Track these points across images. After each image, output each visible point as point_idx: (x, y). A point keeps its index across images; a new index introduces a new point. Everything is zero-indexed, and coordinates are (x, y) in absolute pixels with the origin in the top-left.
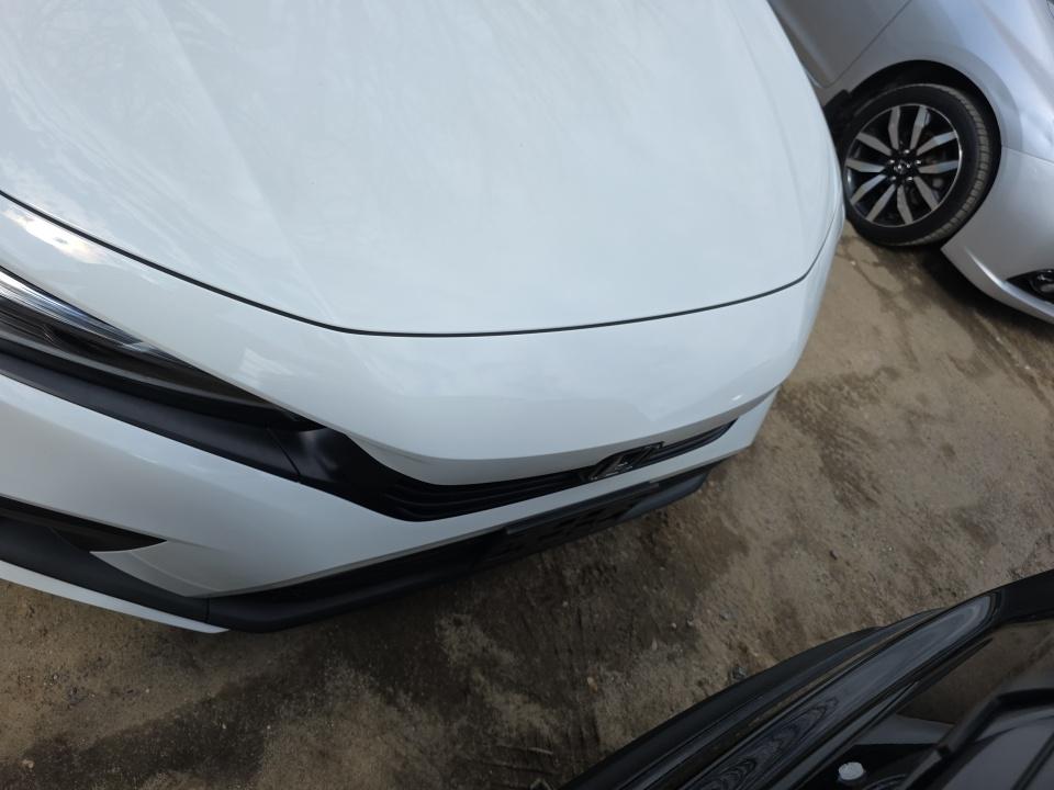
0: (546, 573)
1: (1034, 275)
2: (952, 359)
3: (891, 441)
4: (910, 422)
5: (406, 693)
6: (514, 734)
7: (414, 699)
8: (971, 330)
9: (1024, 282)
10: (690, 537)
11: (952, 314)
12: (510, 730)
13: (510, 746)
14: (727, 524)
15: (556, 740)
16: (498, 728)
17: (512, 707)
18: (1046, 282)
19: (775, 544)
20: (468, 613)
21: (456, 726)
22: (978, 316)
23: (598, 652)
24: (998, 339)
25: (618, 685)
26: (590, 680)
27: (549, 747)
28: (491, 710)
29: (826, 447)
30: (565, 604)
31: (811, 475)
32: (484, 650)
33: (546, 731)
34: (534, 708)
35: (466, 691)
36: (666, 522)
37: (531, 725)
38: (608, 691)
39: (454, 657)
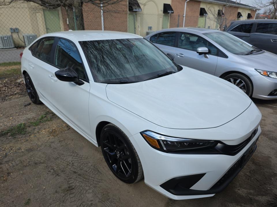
0: (244, 176)
1: (271, 92)
2: (271, 113)
3: (275, 130)
4: (275, 126)
5: (242, 204)
6: (265, 202)
7: (244, 204)
8: (269, 108)
9: (271, 94)
10: (260, 159)
11: (263, 107)
12: (264, 202)
13: (267, 204)
14: (264, 155)
15: (273, 200)
16: (262, 203)
17: (261, 198)
18: (274, 93)
19: (274, 154)
20: (239, 187)
21: (255, 205)
22: (267, 105)
23: (265, 184)
24: (274, 107)
25: (274, 187)
26: (268, 188)
27: (273, 201)
28: (258, 200)
29: (266, 136)
30: (252, 179)
31: (268, 141)
32: (247, 192)
33: (270, 199)
34: (264, 197)
35: (251, 199)
36: (254, 159)
37: (266, 200)
38: (273, 189)
39: (244, 195)
